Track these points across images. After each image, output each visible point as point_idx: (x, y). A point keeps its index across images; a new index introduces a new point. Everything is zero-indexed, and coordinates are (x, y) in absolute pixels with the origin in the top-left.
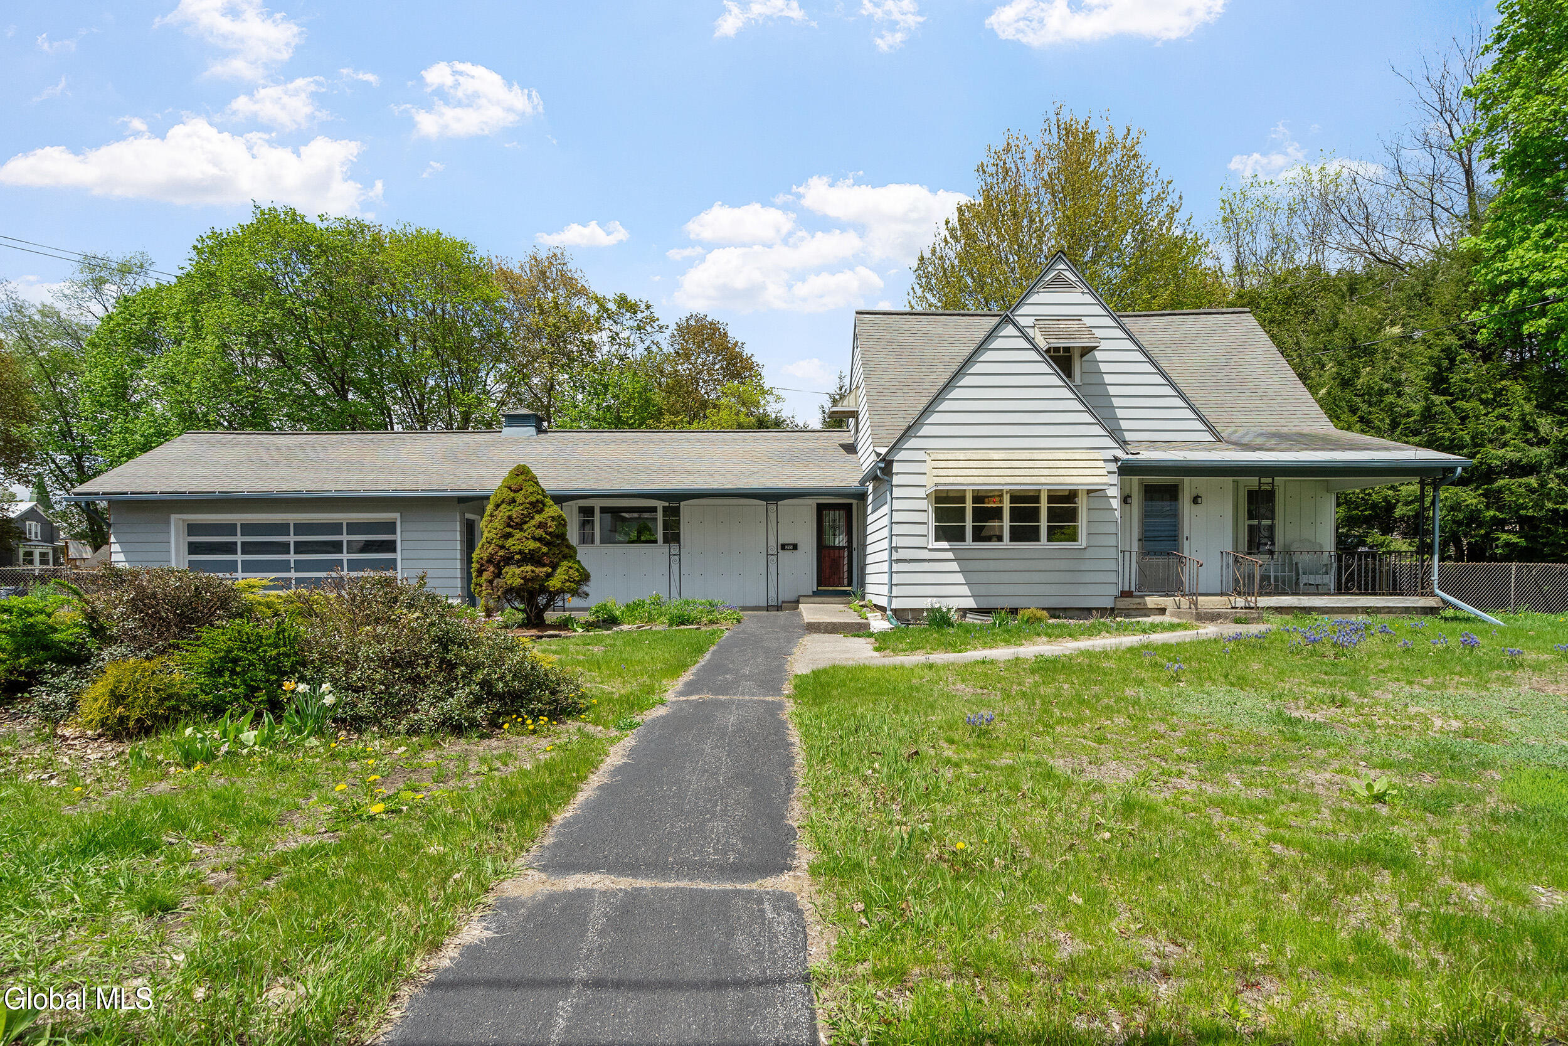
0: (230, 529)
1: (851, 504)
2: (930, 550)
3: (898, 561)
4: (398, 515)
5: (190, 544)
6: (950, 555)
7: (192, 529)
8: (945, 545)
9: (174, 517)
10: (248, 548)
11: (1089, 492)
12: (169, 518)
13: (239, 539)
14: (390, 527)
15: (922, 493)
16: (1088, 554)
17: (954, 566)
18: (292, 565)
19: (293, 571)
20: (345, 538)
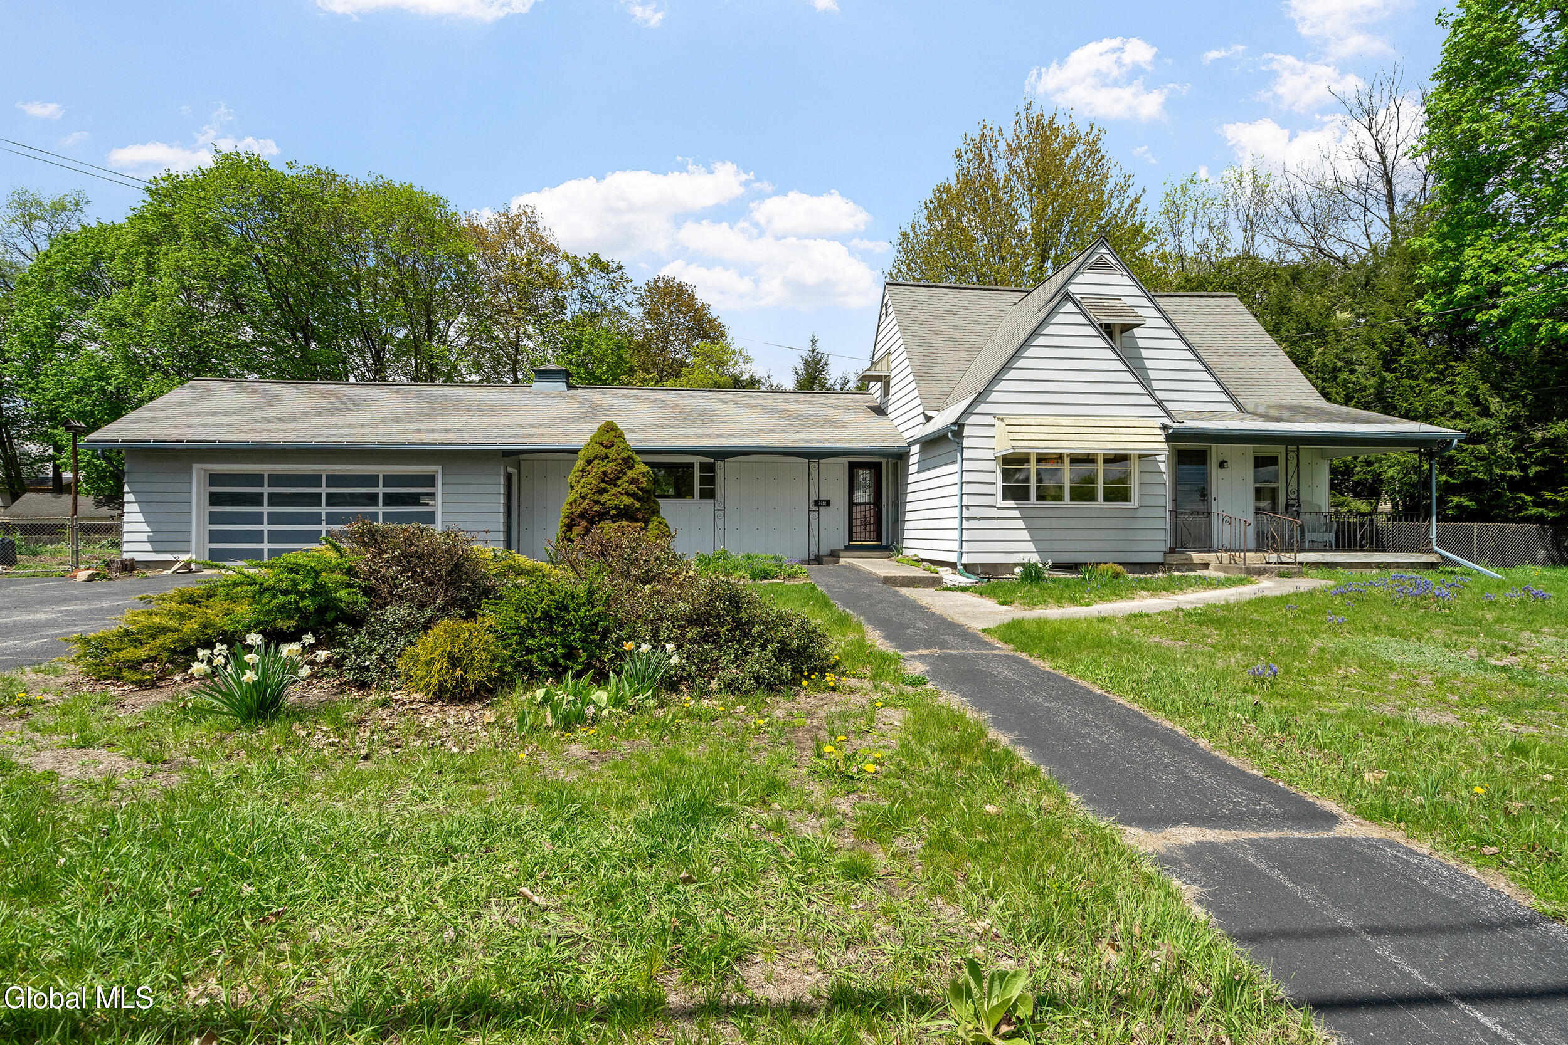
0: (257, 480)
1: (880, 464)
2: (999, 508)
3: (969, 518)
4: (439, 468)
5: (211, 494)
6: (1017, 514)
7: (214, 479)
8: (1011, 503)
9: (196, 467)
10: (274, 499)
11: (1141, 456)
12: (191, 468)
13: (266, 490)
14: (430, 480)
15: (990, 455)
16: (1140, 513)
17: (1020, 524)
18: (324, 517)
19: (324, 523)
20: (381, 490)
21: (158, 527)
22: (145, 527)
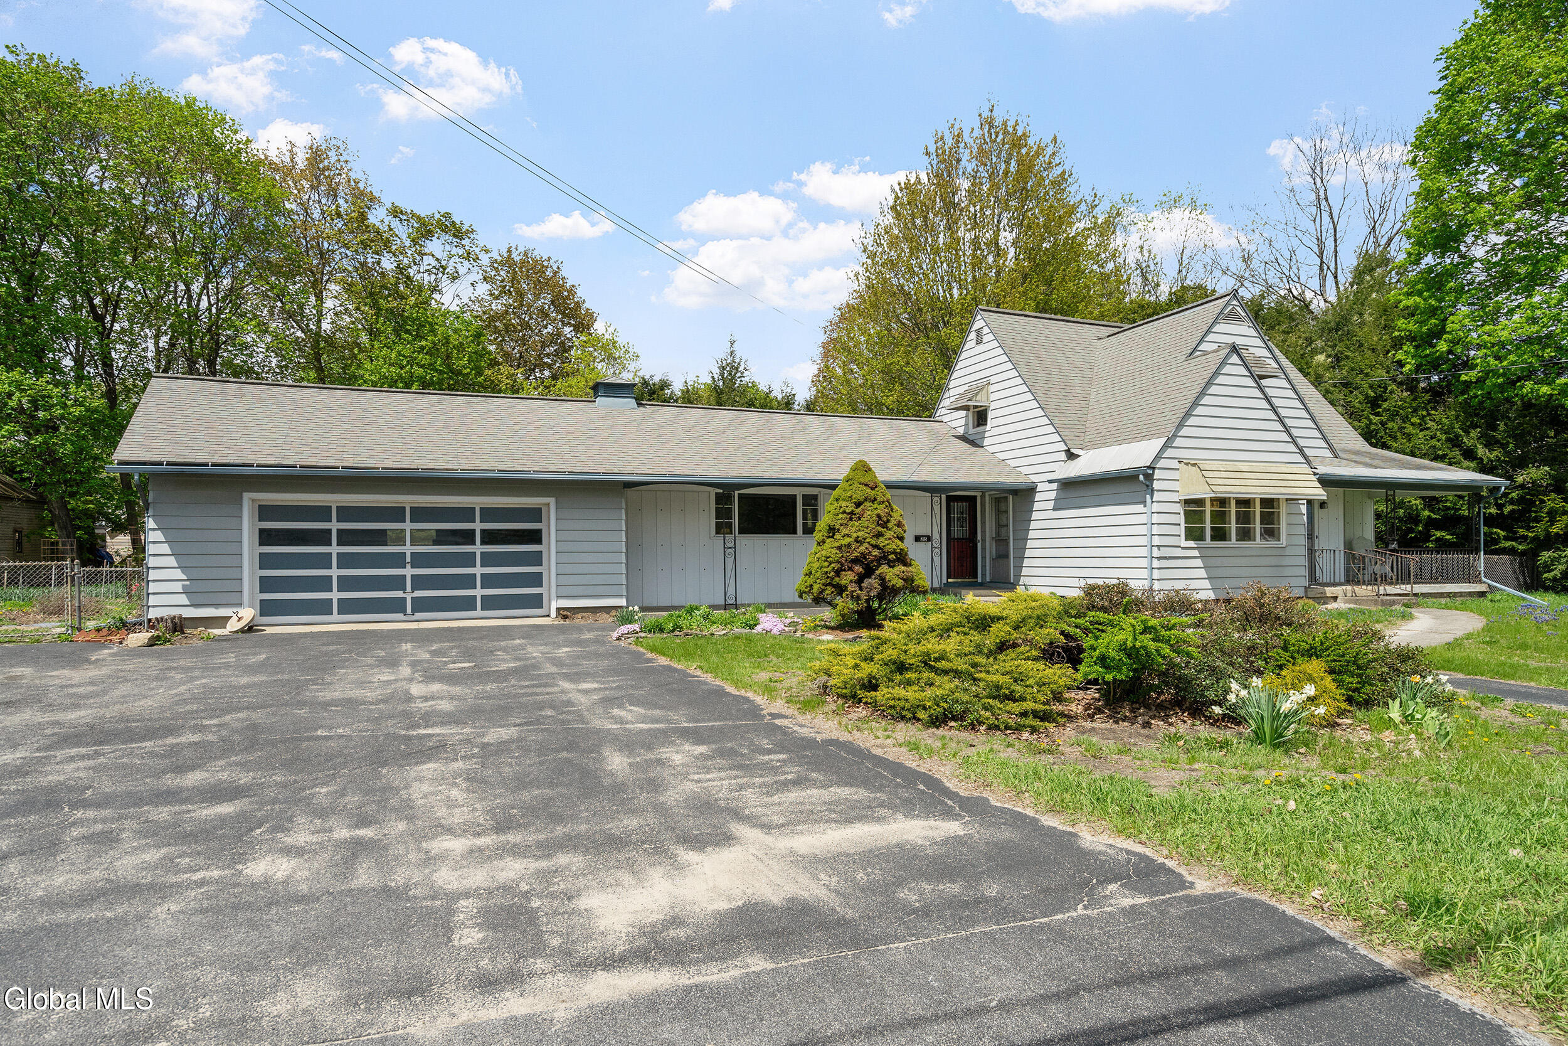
0: (323, 513)
1: (975, 497)
2: (1183, 548)
3: (1159, 558)
4: (552, 501)
5: (262, 531)
6: (1196, 553)
7: (265, 512)
8: (1192, 544)
9: (247, 496)
10: (345, 538)
11: (1287, 500)
12: (241, 498)
13: (334, 526)
14: (535, 514)
15: (1176, 497)
16: (1288, 551)
17: (1199, 563)
18: (408, 559)
19: (408, 566)
20: (478, 526)
21: (196, 574)
22: (179, 574)
